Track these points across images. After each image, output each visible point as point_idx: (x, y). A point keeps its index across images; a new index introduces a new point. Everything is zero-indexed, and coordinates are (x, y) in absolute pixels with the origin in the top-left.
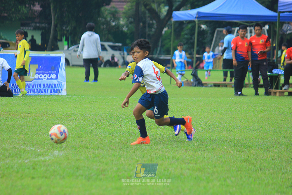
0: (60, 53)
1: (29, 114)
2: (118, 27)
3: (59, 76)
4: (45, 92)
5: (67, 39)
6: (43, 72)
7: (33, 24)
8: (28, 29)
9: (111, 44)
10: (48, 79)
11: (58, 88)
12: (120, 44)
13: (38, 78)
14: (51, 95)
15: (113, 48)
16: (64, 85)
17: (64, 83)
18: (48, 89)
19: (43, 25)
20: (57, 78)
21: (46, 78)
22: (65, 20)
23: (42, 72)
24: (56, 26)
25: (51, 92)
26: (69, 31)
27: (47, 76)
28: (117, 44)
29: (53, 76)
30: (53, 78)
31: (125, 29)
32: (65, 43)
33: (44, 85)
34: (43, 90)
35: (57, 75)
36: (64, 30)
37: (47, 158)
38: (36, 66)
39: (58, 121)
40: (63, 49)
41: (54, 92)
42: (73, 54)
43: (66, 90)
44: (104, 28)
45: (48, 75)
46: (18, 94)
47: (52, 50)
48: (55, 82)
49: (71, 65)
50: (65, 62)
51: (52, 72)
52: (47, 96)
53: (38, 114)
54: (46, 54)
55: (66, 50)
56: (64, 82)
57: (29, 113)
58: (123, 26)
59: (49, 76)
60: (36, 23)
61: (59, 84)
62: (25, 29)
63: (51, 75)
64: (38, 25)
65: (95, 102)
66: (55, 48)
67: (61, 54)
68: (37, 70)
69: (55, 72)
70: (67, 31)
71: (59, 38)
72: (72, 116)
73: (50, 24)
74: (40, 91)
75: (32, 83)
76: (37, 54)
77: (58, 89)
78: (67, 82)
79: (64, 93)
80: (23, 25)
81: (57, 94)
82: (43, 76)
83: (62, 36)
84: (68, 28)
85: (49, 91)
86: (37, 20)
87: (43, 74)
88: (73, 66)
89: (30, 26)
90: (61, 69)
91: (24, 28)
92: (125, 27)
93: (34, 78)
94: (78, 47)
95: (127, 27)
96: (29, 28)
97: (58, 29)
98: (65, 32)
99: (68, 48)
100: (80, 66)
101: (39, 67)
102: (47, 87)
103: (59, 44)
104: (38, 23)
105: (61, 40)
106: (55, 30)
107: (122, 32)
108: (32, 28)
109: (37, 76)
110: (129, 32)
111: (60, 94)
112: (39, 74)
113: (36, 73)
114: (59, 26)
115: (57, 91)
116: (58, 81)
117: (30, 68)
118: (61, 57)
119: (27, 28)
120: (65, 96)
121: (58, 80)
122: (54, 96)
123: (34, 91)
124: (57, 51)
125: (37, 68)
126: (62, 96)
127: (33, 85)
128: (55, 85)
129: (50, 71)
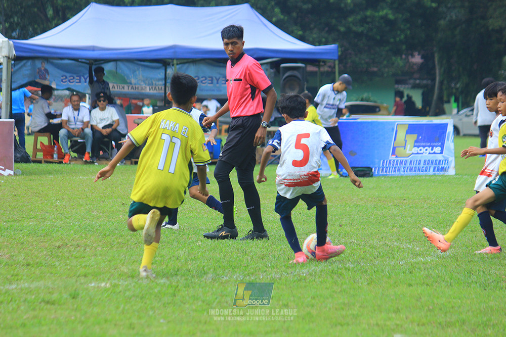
0: (447, 119)
1: (405, 200)
3: (446, 148)
4: (426, 171)
5: (456, 100)
6: (424, 144)
7: (412, 81)
8: (405, 88)
10: (429, 153)
11: (443, 165)
13: (416, 152)
14: (435, 174)
16: (452, 161)
17: (452, 159)
18: (430, 167)
19: (425, 82)
20: (441, 153)
21: (428, 152)
22: (454, 75)
23: (422, 144)
24: (441, 83)
25: (434, 170)
26: (460, 90)
27: (429, 149)
29: (437, 150)
30: (436, 152)
32: (454, 105)
33: (425, 161)
34: (424, 169)
35: (442, 147)
36: (452, 88)
37: (429, 259)
38: (415, 137)
39: (443, 209)
40: (450, 114)
41: (438, 170)
42: (465, 119)
43: (455, 167)
45: (431, 148)
47: (437, 114)
48: (440, 157)
49: (461, 134)
50: (454, 131)
51: (436, 144)
52: (430, 176)
53: (416, 201)
54: (427, 120)
55: (455, 115)
56: (452, 156)
59: (432, 150)
60: (415, 79)
61: (446, 160)
62: (401, 88)
63: (435, 148)
64: (418, 82)
66: (440, 112)
67: (448, 121)
68: (416, 142)
69: (440, 144)
70: (457, 89)
71: (445, 98)
73: (434, 80)
74: (419, 170)
75: (409, 159)
76: (417, 120)
77: (444, 167)
78: (455, 157)
79: (452, 172)
80: (398, 82)
81: (442, 173)
82: (423, 150)
83: (449, 96)
84: (458, 85)
85: (432, 169)
86: (416, 76)
87: (424, 147)
88: (465, 135)
89: (407, 84)
90: (448, 140)
91: (400, 86)
93: (411, 152)
94: (473, 110)
96: (407, 86)
97: (444, 87)
98: (454, 91)
99: (458, 111)
100: (475, 136)
101: (418, 137)
102: (428, 164)
103: (446, 106)
104: (418, 79)
105: (449, 102)
106: (441, 89)
108: (410, 86)
109: (415, 150)
111: (446, 174)
112: (418, 147)
113: (414, 146)
114: (445, 82)
115: (443, 169)
116: (443, 156)
117: (406, 139)
118: (447, 124)
119: (403, 86)
120: (453, 176)
121: (443, 154)
122: (438, 176)
123: (411, 170)
124: (443, 117)
125: (416, 139)
126: (448, 176)
127: (411, 162)
128: (440, 161)
129: (434, 142)
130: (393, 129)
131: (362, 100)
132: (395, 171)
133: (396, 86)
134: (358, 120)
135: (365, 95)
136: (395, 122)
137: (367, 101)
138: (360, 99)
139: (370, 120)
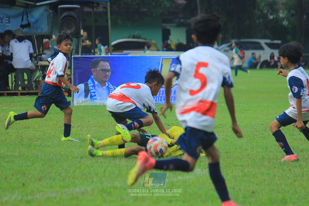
2: (277, 21)
7: (177, 20)
9: (268, 41)
12: (279, 42)
15: (271, 46)
19: (188, 21)
28: (276, 42)
31: (285, 23)
44: (260, 23)
46: (157, 102)
57: (169, 124)
58: (283, 19)
60: (180, 18)
62: (168, 26)
64: (182, 20)
65: (247, 110)
72: (219, 128)
75: (173, 90)
80: (165, 21)
86: (181, 15)
89: (173, 23)
91: (166, 25)
92: (285, 20)
93: (175, 83)
95: (288, 20)
96: (173, 25)
104: (183, 18)
107: (282, 26)
108: (175, 25)
110: (290, 26)
119: (170, 25)
130: (159, 63)
131: (134, 37)
132: (161, 100)
133: (163, 25)
134: (129, 55)
135: (136, 33)
136: (161, 57)
137: (138, 38)
138: (132, 37)
139: (138, 56)
